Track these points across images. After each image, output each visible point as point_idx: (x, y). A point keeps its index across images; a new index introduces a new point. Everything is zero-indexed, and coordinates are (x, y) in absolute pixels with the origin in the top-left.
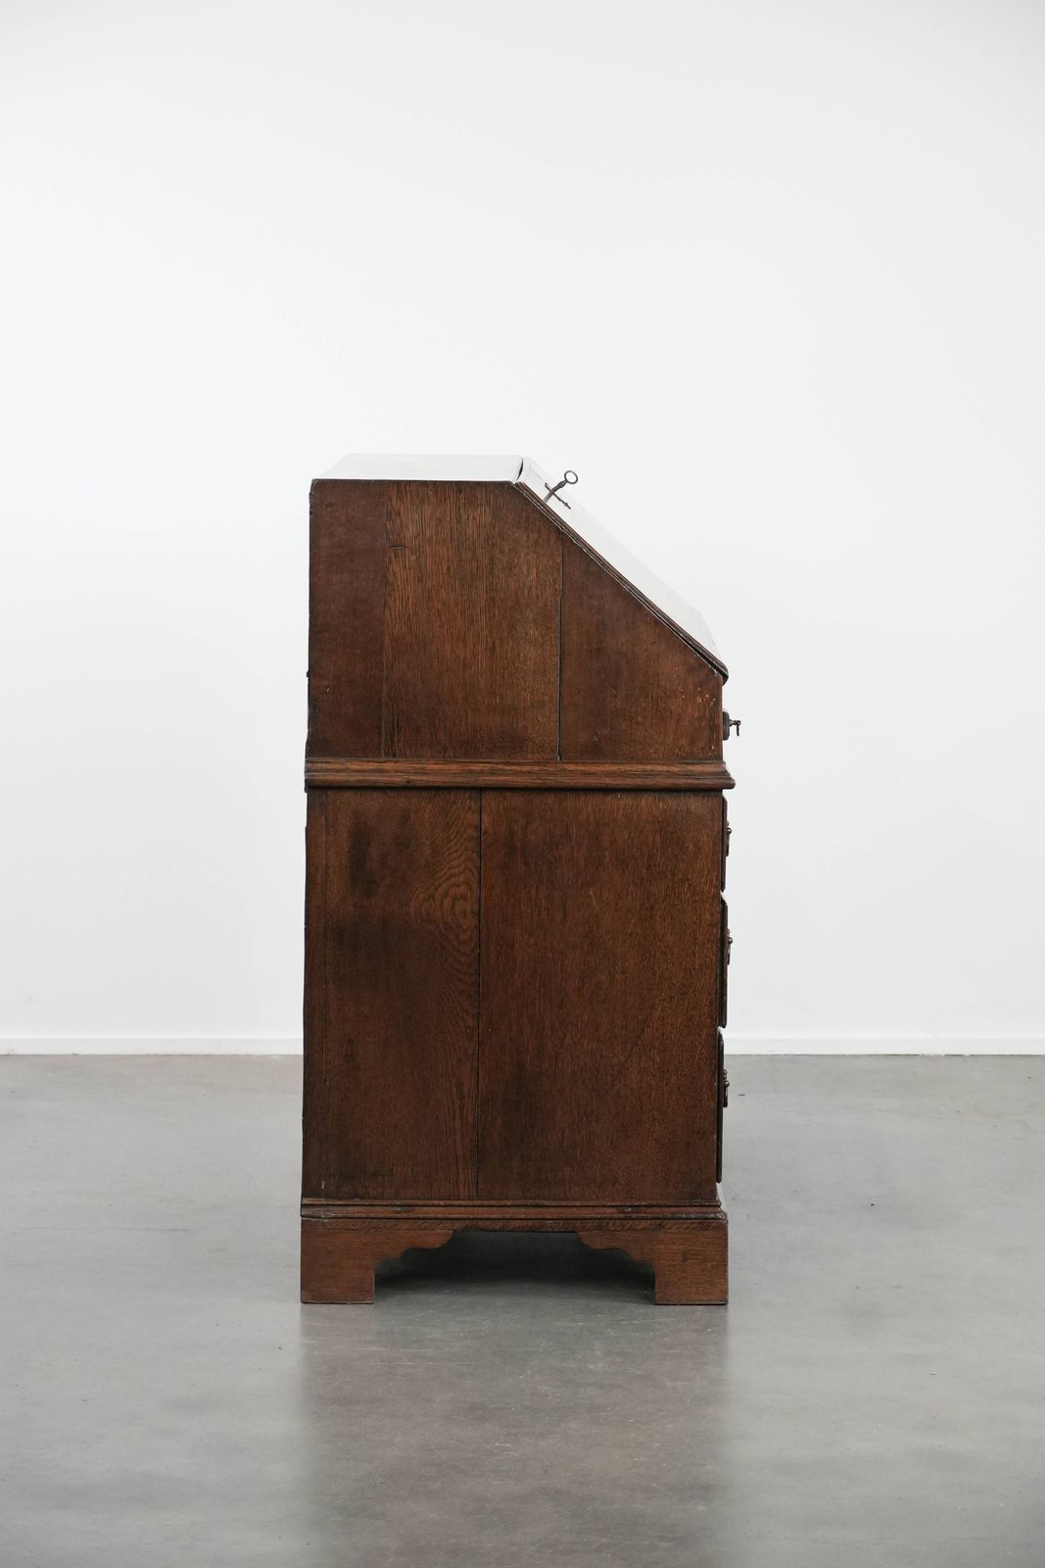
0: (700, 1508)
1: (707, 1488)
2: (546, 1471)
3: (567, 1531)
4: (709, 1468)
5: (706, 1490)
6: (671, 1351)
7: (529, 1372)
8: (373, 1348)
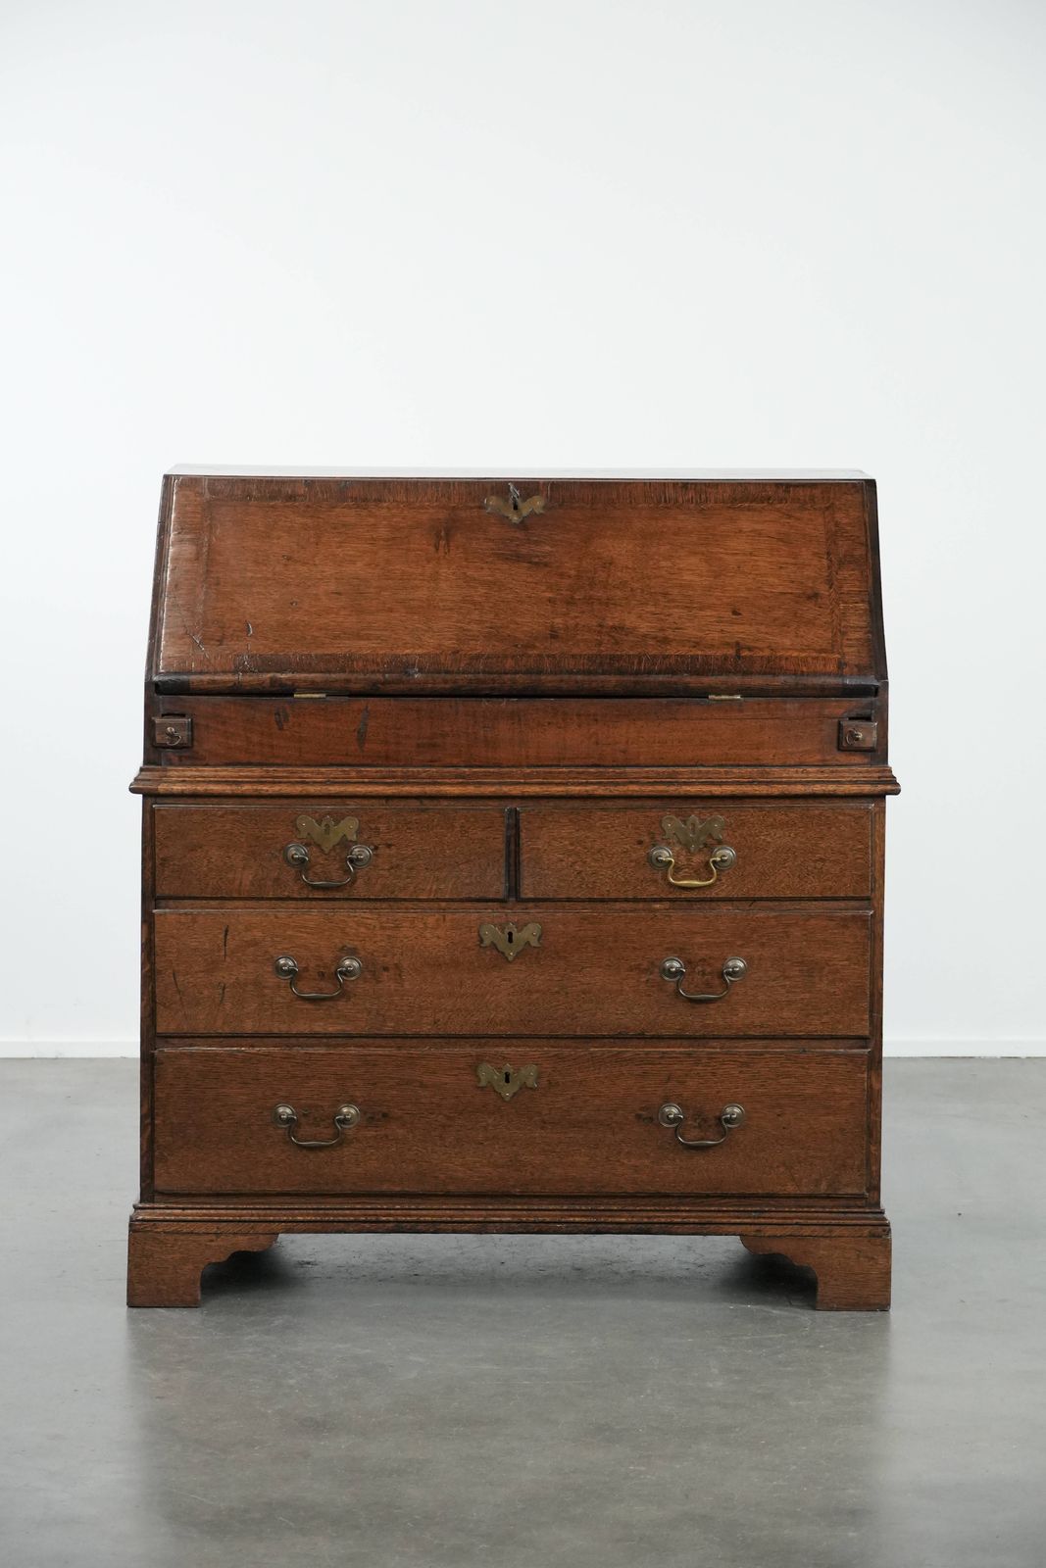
0: (851, 1534)
1: (853, 1513)
2: (687, 1496)
3: (721, 1559)
4: (851, 1491)
5: (855, 1515)
6: (789, 1369)
7: (649, 1391)
8: (486, 1367)
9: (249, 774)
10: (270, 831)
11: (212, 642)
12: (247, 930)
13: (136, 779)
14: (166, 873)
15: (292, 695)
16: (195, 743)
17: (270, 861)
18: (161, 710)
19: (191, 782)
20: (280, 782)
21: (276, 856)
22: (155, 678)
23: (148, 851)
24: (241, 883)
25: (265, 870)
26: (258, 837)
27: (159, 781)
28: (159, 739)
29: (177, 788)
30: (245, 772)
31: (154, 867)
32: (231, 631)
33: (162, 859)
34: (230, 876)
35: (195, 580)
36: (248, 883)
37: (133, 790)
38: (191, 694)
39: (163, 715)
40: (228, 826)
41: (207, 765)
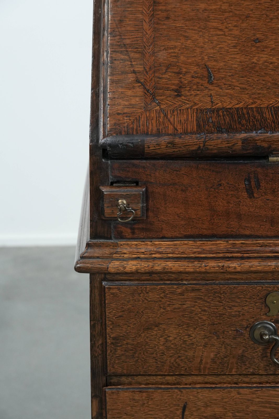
9: (214, 248)
10: (235, 309)
11: (168, 93)
12: (206, 406)
13: (82, 257)
14: (119, 351)
15: (266, 157)
16: (150, 214)
17: (234, 338)
18: (111, 177)
19: (147, 259)
20: (249, 258)
21: (242, 334)
22: (102, 140)
23: (98, 328)
24: (201, 360)
25: (229, 347)
26: (221, 315)
27: (110, 258)
28: (108, 211)
29: (131, 266)
30: (209, 245)
31: (104, 344)
32: (188, 78)
33: (114, 338)
34: (190, 354)
35: (142, 13)
36: (209, 361)
37: (79, 270)
38: (146, 159)
39: (112, 184)
40: (188, 304)
41: (163, 238)
